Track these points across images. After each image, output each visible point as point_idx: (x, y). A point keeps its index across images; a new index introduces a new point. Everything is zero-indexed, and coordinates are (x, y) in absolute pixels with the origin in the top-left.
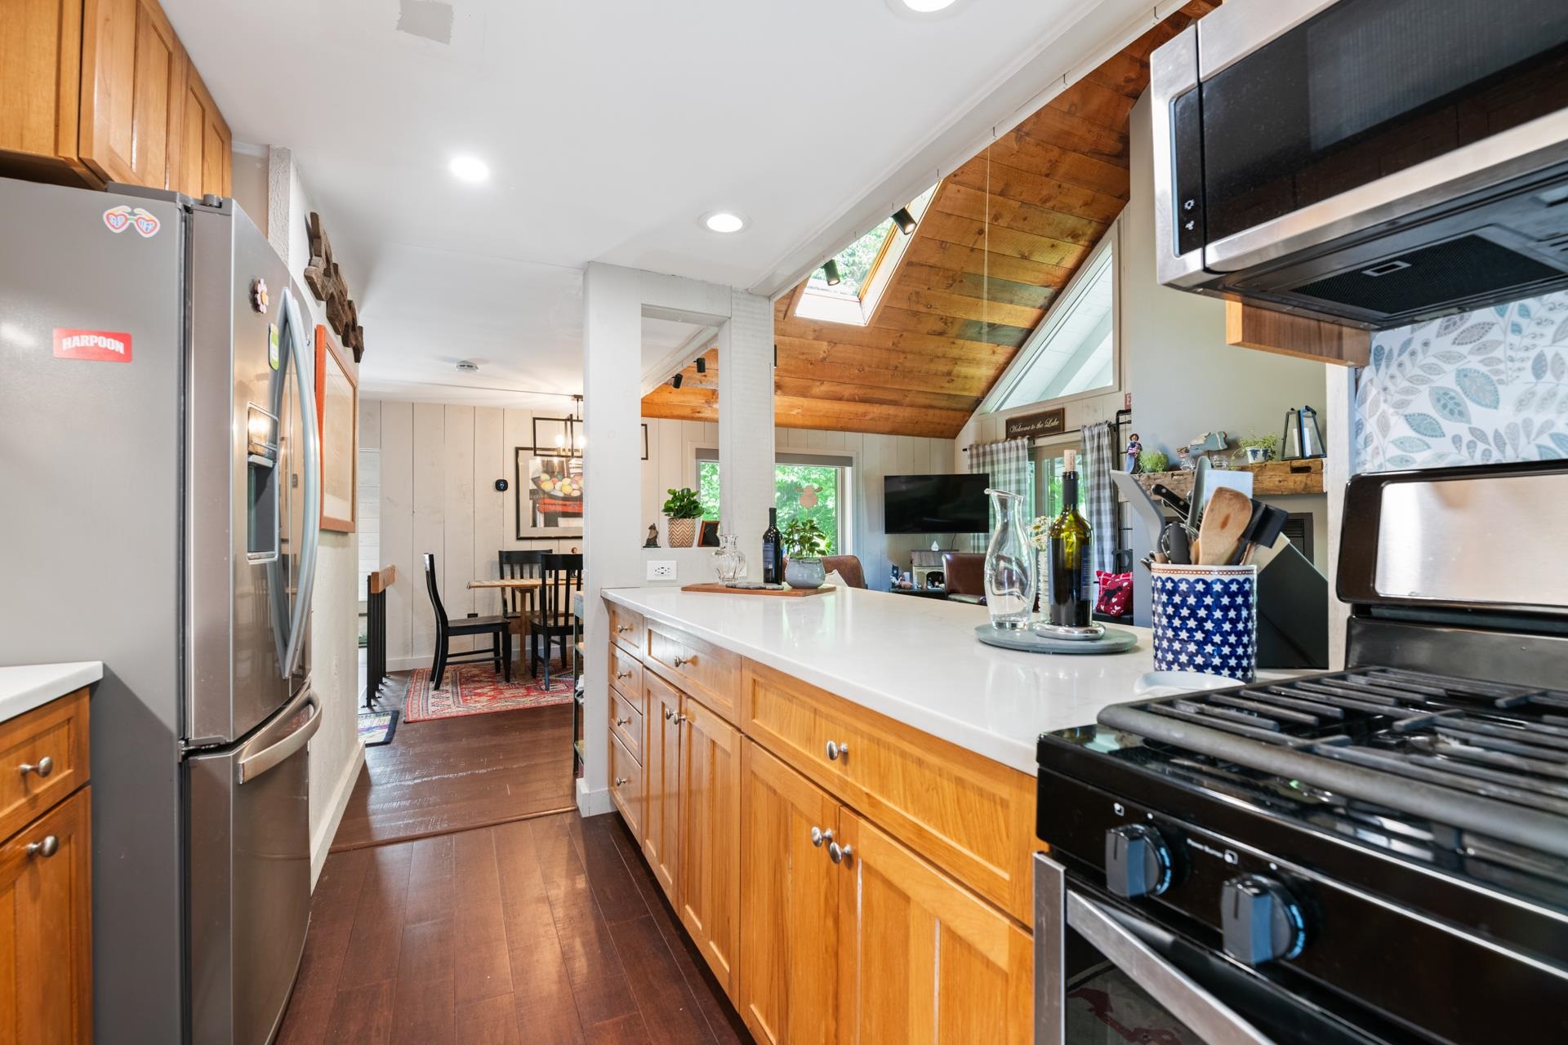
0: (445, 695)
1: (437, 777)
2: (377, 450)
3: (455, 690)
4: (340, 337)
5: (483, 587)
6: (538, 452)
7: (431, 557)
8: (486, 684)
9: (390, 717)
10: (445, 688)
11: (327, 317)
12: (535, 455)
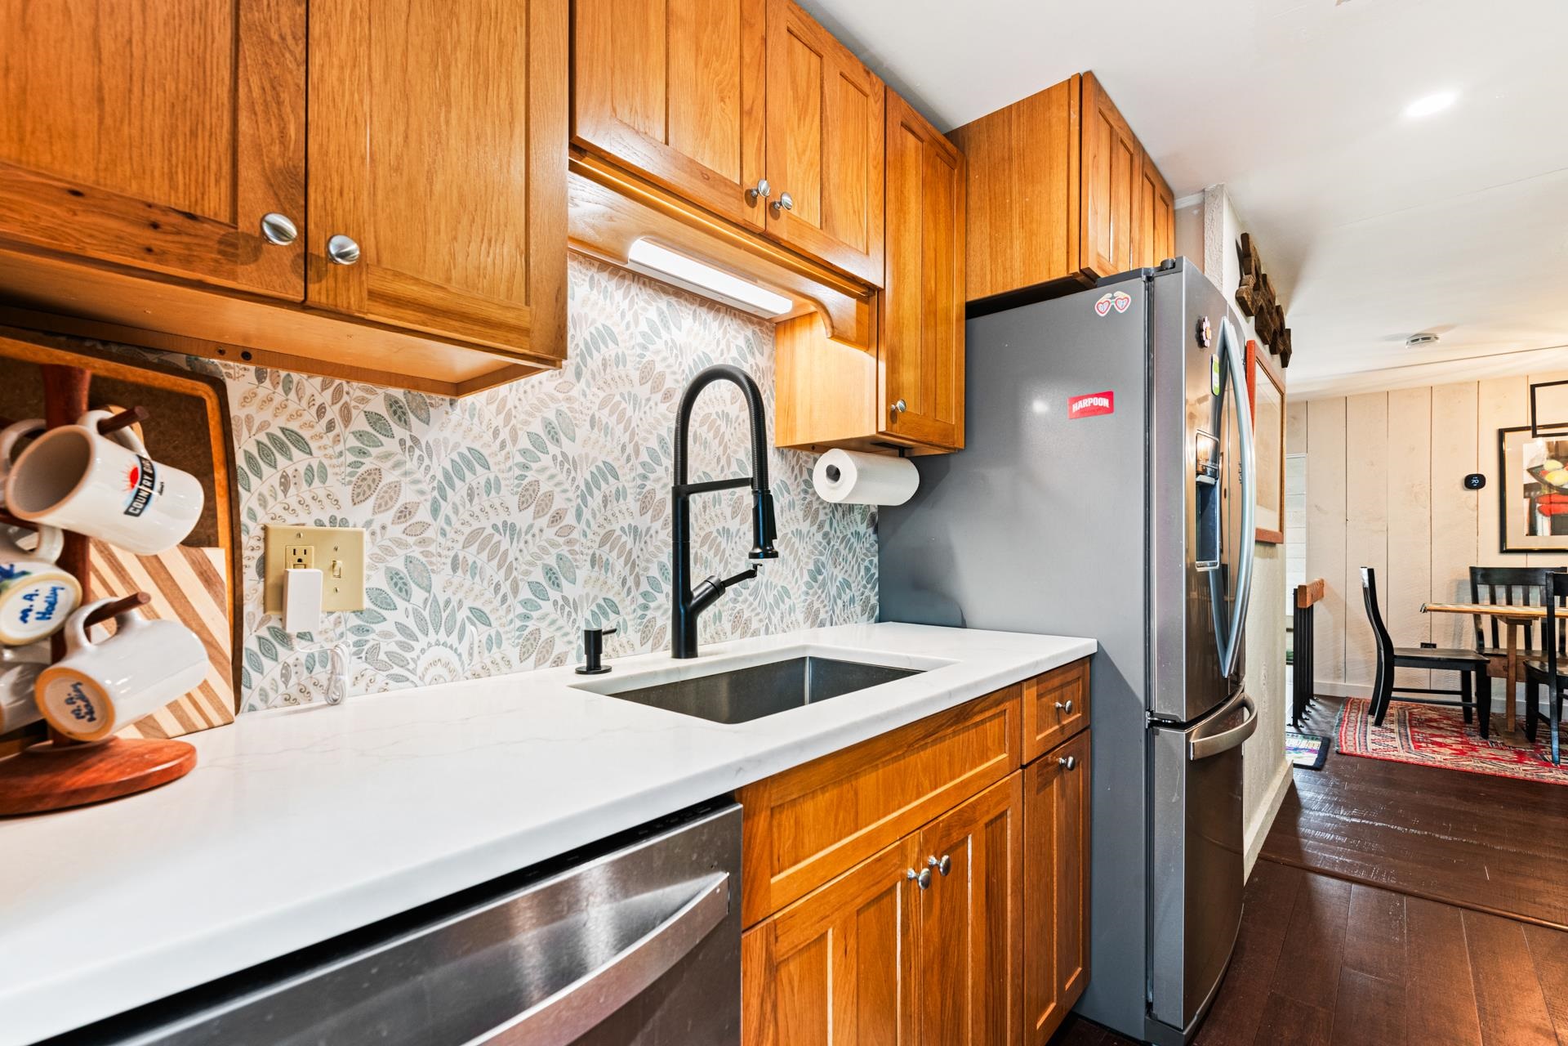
0: (1389, 734)
1: (1381, 824)
2: (1304, 454)
3: (1402, 731)
4: (1267, 346)
5: (1446, 611)
6: (1539, 432)
7: (1371, 572)
8: (1448, 733)
9: (1320, 743)
10: (1388, 726)
11: (1256, 331)
12: (1535, 435)
